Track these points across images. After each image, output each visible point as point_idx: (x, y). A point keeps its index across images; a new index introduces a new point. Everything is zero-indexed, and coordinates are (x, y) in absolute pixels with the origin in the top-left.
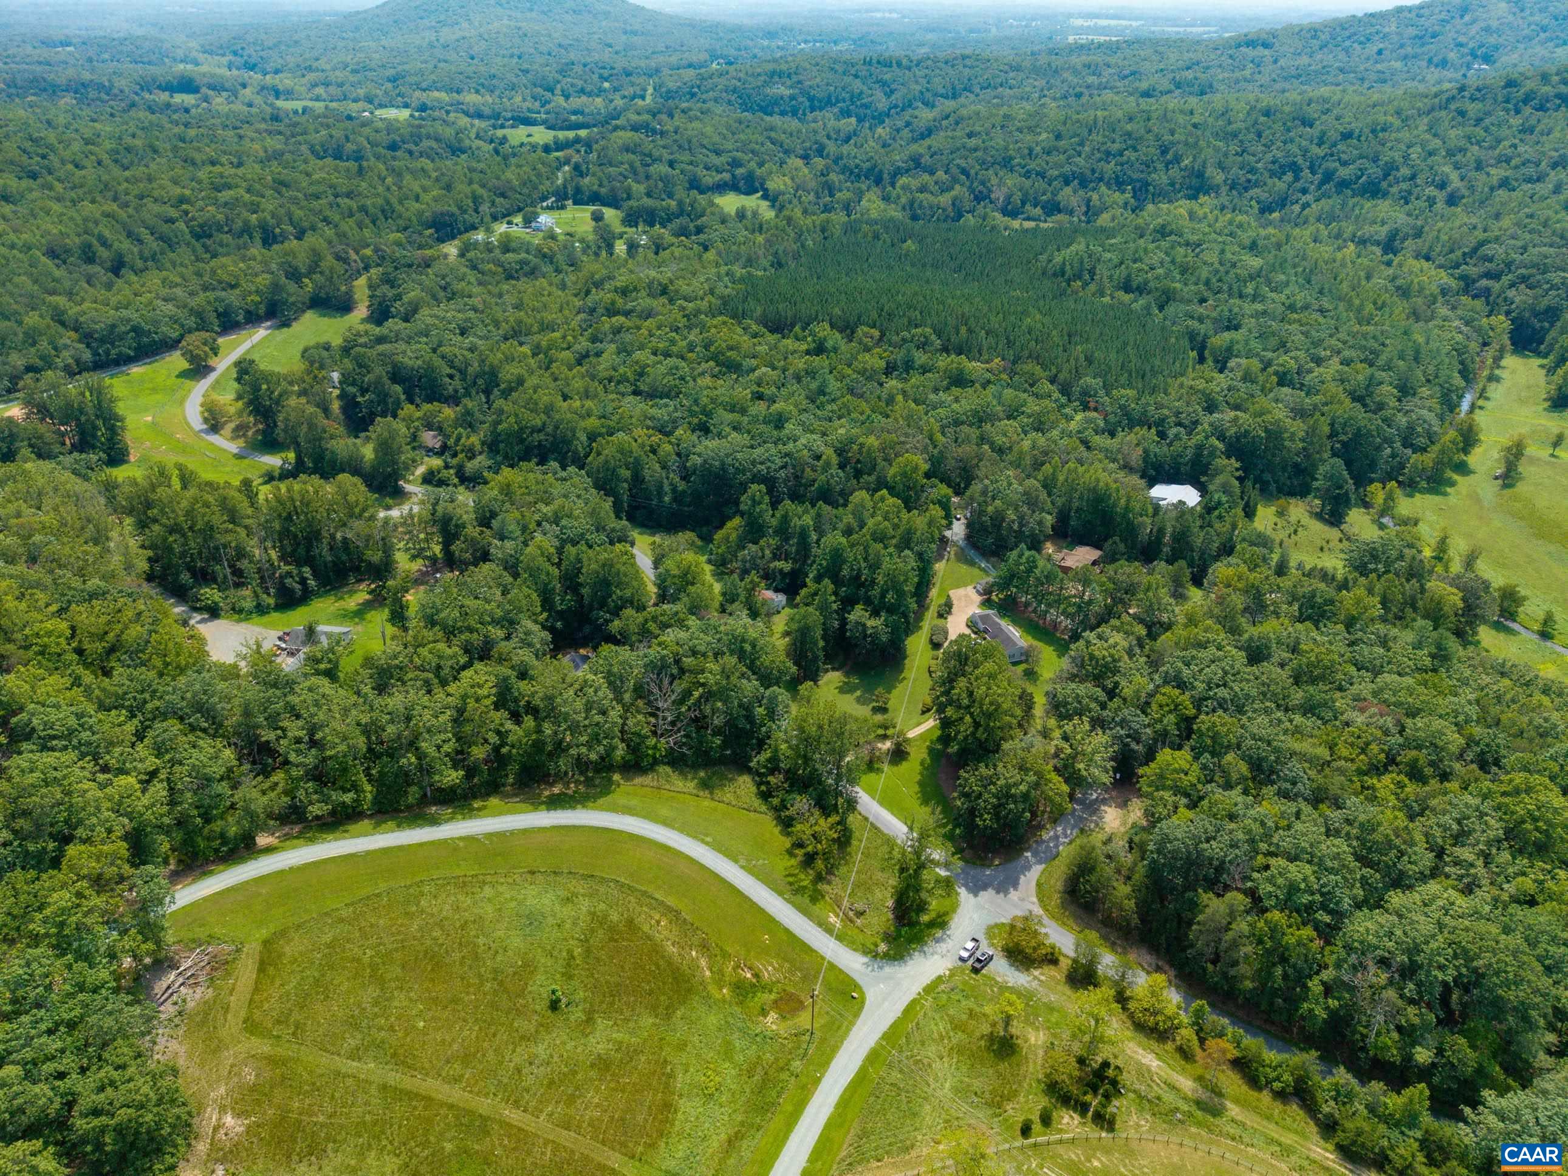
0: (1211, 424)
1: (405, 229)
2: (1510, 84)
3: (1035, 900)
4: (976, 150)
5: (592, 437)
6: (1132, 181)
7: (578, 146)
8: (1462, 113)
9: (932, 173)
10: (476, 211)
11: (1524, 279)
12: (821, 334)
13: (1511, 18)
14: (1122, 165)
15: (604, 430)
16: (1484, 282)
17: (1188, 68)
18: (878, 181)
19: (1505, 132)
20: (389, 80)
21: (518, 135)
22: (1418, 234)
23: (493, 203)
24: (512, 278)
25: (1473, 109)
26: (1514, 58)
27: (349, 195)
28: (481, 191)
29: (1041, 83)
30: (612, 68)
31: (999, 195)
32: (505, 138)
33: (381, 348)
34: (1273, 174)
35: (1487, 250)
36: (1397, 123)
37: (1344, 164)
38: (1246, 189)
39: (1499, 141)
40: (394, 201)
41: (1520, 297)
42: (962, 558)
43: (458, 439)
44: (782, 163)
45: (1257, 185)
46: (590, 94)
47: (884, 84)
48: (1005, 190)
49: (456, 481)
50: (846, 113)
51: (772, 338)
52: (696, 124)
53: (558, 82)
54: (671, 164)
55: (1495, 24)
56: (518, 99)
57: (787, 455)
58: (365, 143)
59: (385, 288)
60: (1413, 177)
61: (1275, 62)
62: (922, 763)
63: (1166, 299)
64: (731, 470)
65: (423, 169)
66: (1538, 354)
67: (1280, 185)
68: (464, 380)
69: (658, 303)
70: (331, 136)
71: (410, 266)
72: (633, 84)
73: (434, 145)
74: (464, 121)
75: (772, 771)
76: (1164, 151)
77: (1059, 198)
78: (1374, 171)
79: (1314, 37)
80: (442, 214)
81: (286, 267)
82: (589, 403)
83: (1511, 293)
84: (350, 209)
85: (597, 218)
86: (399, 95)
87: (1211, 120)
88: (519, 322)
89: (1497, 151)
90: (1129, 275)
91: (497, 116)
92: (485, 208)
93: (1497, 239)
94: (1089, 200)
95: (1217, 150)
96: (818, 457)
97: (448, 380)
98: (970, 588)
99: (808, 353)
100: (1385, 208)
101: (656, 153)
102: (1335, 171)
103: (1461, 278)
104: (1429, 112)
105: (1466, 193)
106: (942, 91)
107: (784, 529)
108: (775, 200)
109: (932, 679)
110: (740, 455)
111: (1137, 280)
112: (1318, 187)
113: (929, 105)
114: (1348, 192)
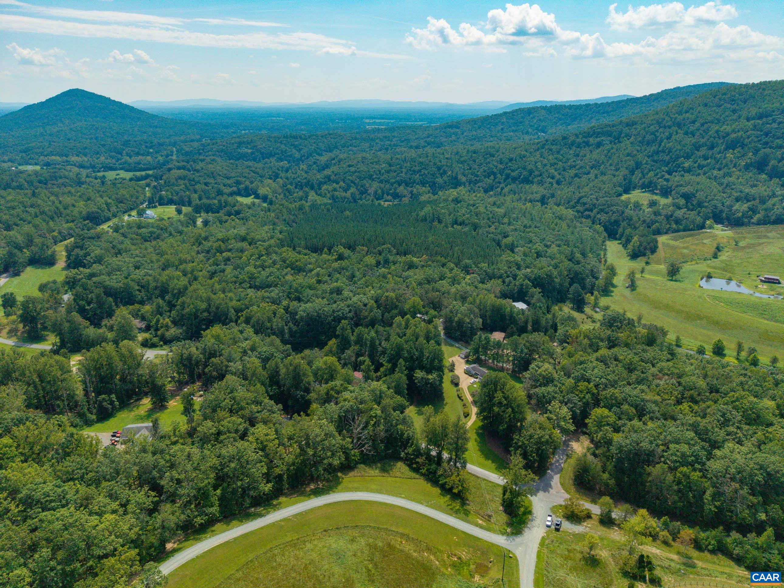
0: (523, 275)
1: (73, 221)
2: (564, 138)
3: (563, 491)
4: (355, 172)
5: (238, 311)
6: (428, 182)
7: (151, 178)
8: (551, 150)
9: (337, 183)
10: (109, 210)
11: (602, 210)
12: (341, 251)
13: (547, 116)
14: (422, 175)
15: (243, 306)
16: (587, 213)
17: (428, 137)
18: (312, 188)
19: (568, 156)
20: (21, 152)
21: (111, 175)
22: (553, 196)
23: (117, 206)
24: (148, 241)
25: (554, 148)
26: (554, 130)
27: (32, 206)
28: (109, 201)
29: (367, 145)
30: (152, 143)
31: (371, 191)
32: (104, 176)
33: (94, 279)
34: (485, 177)
35: (584, 200)
36: (528, 154)
37: (513, 171)
38: (476, 183)
39: (568, 160)
40: (60, 208)
41: (603, 217)
42: (447, 344)
43: (158, 321)
44: (262, 182)
45: (479, 181)
46: (143, 155)
47: (295, 146)
48: (373, 189)
49: (162, 343)
50: (281, 160)
51: (315, 254)
52: (210, 166)
53: (124, 150)
54: (206, 184)
55: (542, 118)
56: (102, 158)
57: (348, 306)
59: (77, 251)
60: (541, 175)
61: (463, 134)
62: (476, 441)
63: (475, 227)
64: (323, 316)
65: (69, 192)
66: (616, 239)
67: (489, 181)
68: (147, 291)
69: (245, 245)
71: (89, 238)
72: (166, 150)
73: (67, 180)
74: (76, 170)
75: (417, 456)
76: (439, 169)
77: (398, 191)
78: (525, 173)
79: (475, 124)
80: (92, 212)
81: (12, 244)
82: (230, 294)
83: (599, 216)
84: (35, 213)
85: (179, 212)
86: (30, 159)
87: (453, 157)
88: (168, 260)
89: (569, 164)
90: (457, 218)
91: (93, 166)
92: (114, 209)
93: (585, 196)
94: (412, 191)
95: (460, 168)
96: (365, 305)
97: (138, 293)
98: (457, 357)
99: (336, 260)
100: (535, 187)
101: (196, 179)
102: (510, 174)
103: (578, 212)
104: (538, 150)
105: (563, 180)
106: (323, 148)
107: (360, 341)
108: (265, 199)
109: (462, 400)
110: (325, 309)
111: (460, 220)
112: (505, 181)
113: (320, 155)
114: (517, 182)
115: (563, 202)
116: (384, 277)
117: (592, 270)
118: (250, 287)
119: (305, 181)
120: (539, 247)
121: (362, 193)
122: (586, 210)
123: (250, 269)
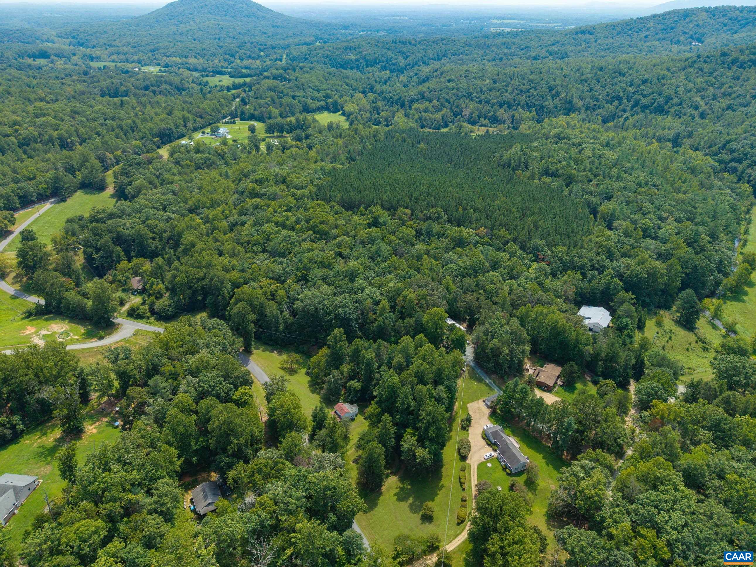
0: (613, 269)
1: (142, 138)
2: (724, 54)
4: (453, 89)
5: (236, 285)
6: (535, 106)
7: (244, 87)
8: (701, 70)
9: (430, 101)
10: (186, 127)
12: (376, 214)
13: (709, 20)
14: (529, 97)
15: (242, 281)
16: (733, 164)
17: (553, 45)
18: (402, 106)
19: (724, 80)
20: (151, 51)
21: (214, 81)
22: (690, 135)
23: (195, 121)
24: (200, 168)
25: (707, 67)
26: (713, 40)
27: (113, 119)
28: (187, 115)
29: (481, 52)
30: (265, 45)
31: (466, 113)
32: (207, 82)
33: (110, 222)
34: (607, 102)
35: (733, 145)
36: (669, 74)
37: (645, 96)
38: (594, 110)
39: (723, 84)
40: (138, 121)
42: (474, 376)
43: (152, 285)
44: (352, 96)
45: (599, 107)
46: (253, 59)
47: (403, 53)
48: (469, 110)
49: (149, 314)
50: (384, 68)
51: (347, 214)
52: (307, 75)
53: (238, 52)
54: (294, 97)
55: (701, 23)
56: (216, 61)
57: (357, 302)
58: (131, 86)
59: (123, 177)
60: (681, 104)
61: (596, 41)
63: (569, 181)
64: (321, 313)
65: (158, 102)
67: (611, 108)
68: (161, 240)
69: (280, 189)
70: (113, 83)
71: (139, 164)
72: (276, 53)
73: (168, 87)
74: (187, 73)
76: (551, 89)
77: (498, 114)
78: (660, 100)
79: (614, 29)
80: (164, 129)
81: (66, 165)
82: (234, 261)
83: (750, 171)
84: (112, 126)
85: (252, 129)
86: (155, 59)
87: (572, 73)
88: (199, 200)
89: (723, 90)
90: (548, 166)
91: (204, 70)
92: (190, 125)
93: (736, 140)
94: (513, 116)
95: (578, 89)
96: (377, 303)
97: (151, 241)
98: (481, 402)
99: (369, 225)
100: (669, 121)
101: (285, 92)
102: (640, 100)
103: (721, 162)
104: (684, 69)
105: (710, 112)
106: (432, 57)
107: (355, 357)
108: (348, 115)
109: (464, 489)
110: (326, 302)
111: (552, 169)
112: (632, 108)
113: (426, 64)
114: (648, 111)
115: (702, 144)
116: (419, 258)
117: (721, 262)
118: (264, 251)
119: (396, 97)
120: (649, 221)
121: (455, 115)
122: (733, 160)
123: (268, 227)
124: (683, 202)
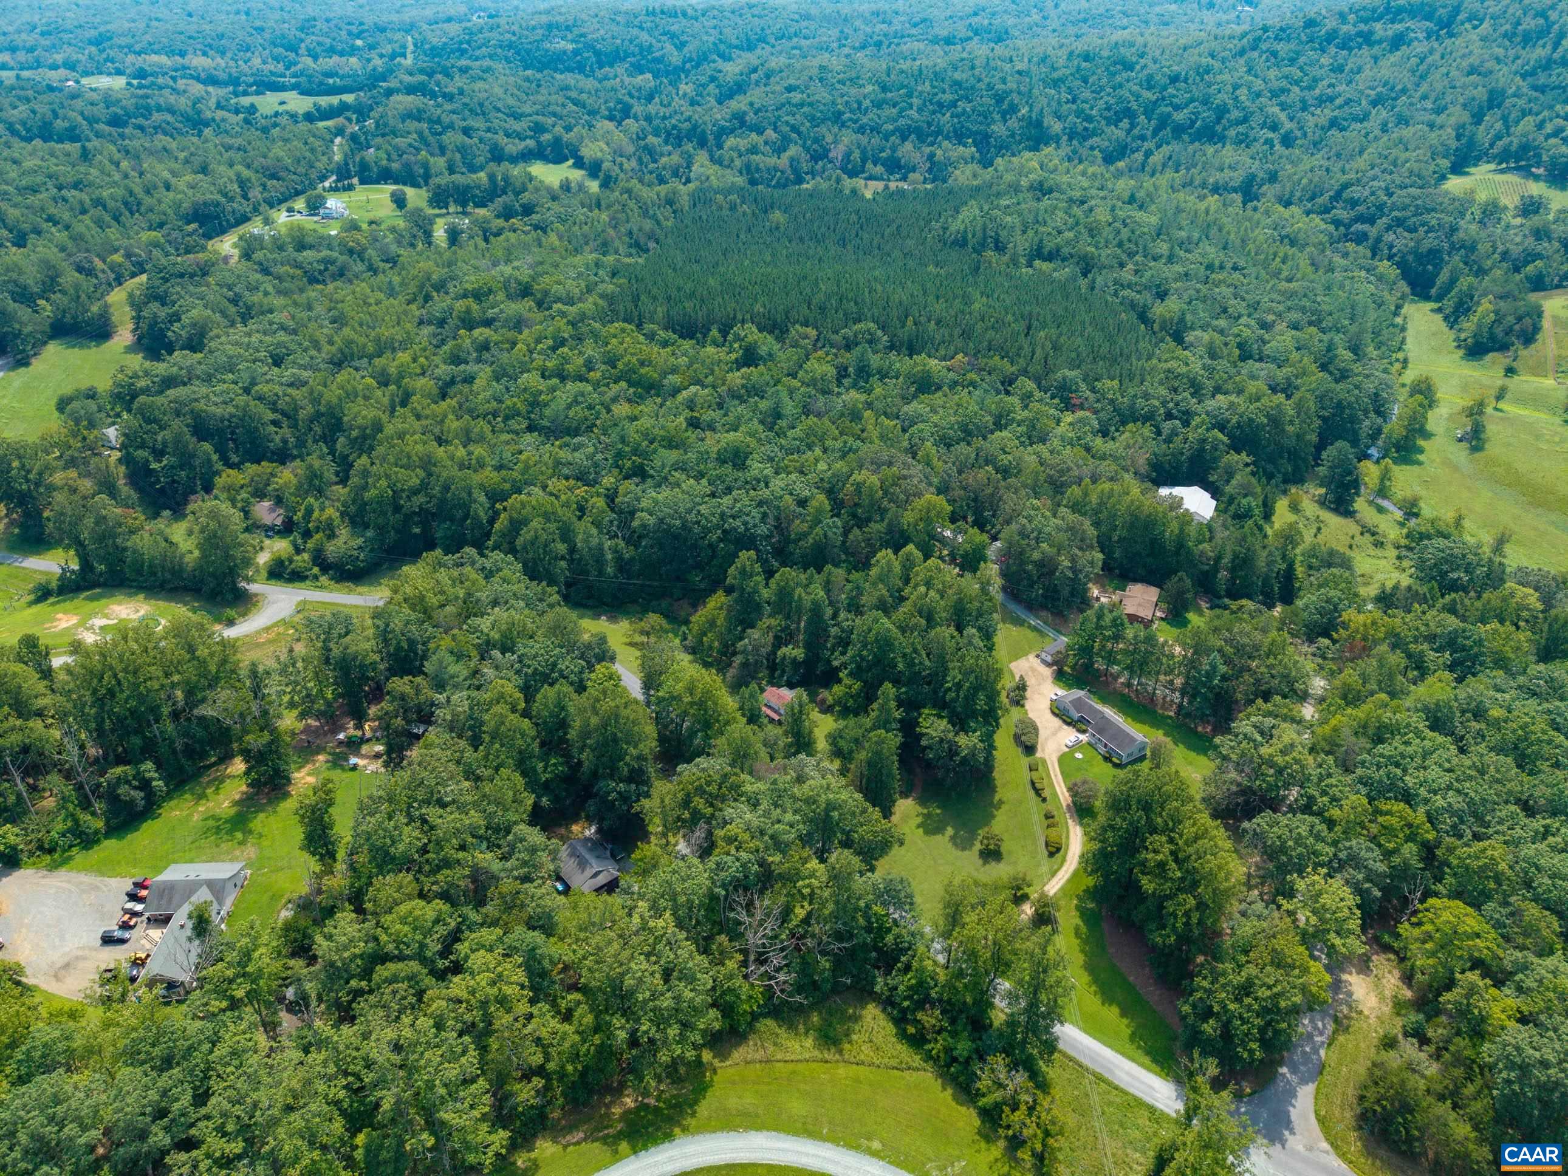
0: (1208, 413)
1: (161, 225)
2: (1310, 23)
3: (1325, 1145)
4: (802, 105)
5: (496, 496)
6: (972, 134)
7: (349, 114)
8: (1274, 54)
9: (760, 132)
10: (245, 197)
11: (1400, 222)
12: (750, 339)
14: (958, 116)
15: (507, 486)
16: (1359, 227)
17: (976, 14)
18: (702, 143)
19: (1319, 73)
20: (90, 43)
21: (268, 103)
22: (1273, 178)
23: (264, 186)
24: (318, 282)
25: (1283, 49)
27: (76, 185)
28: (246, 173)
30: (361, 24)
31: (837, 153)
32: (253, 106)
33: (172, 393)
34: (1108, 122)
35: (1355, 192)
36: (1217, 65)
37: (1177, 108)
38: (1085, 139)
39: (1315, 80)
40: (138, 190)
41: (1401, 241)
43: (309, 512)
44: (591, 126)
45: (1094, 134)
46: (342, 54)
47: (673, 36)
48: (842, 148)
49: (316, 570)
50: (639, 69)
51: (687, 345)
52: (480, 85)
53: (302, 40)
54: (467, 132)
56: (257, 62)
57: (760, 504)
58: (80, 119)
59: (155, 306)
60: (1245, 120)
62: (1077, 934)
63: (1087, 266)
64: (697, 530)
65: (165, 149)
66: (1427, 298)
67: (1117, 133)
68: (294, 426)
69: (523, 307)
70: (34, 112)
71: (182, 276)
72: (390, 41)
73: (169, 118)
74: (197, 89)
75: (920, 1005)
76: (999, 99)
77: (899, 154)
78: (1207, 115)
80: (204, 204)
81: (11, 286)
82: (478, 450)
83: (1390, 237)
84: (81, 203)
85: (399, 201)
86: (107, 60)
87: (1033, 67)
88: (349, 343)
89: (1317, 91)
90: (1041, 240)
91: (234, 81)
92: (256, 193)
93: (1358, 181)
94: (931, 156)
95: (1050, 97)
96: (802, 503)
97: (273, 429)
98: (1031, 657)
99: (739, 364)
100: (1229, 153)
101: (446, 119)
102: (1169, 115)
103: (1337, 223)
104: (1242, 53)
105: (1299, 134)
106: (735, 42)
107: (784, 603)
108: (594, 169)
109: (1044, 800)
110: (703, 509)
111: (1049, 246)
112: (1155, 133)
113: (727, 58)
114: (1185, 137)
115: (1298, 194)
116: (855, 416)
117: (1376, 395)
118: (530, 429)
119: (686, 125)
120: (1247, 328)
121: (815, 158)
122: (1360, 219)
123: (531, 380)
124: (1292, 294)
